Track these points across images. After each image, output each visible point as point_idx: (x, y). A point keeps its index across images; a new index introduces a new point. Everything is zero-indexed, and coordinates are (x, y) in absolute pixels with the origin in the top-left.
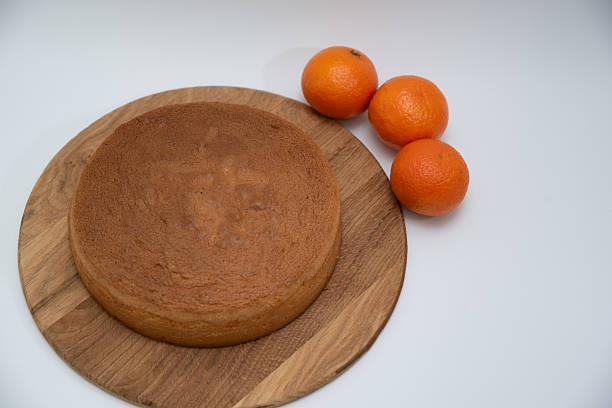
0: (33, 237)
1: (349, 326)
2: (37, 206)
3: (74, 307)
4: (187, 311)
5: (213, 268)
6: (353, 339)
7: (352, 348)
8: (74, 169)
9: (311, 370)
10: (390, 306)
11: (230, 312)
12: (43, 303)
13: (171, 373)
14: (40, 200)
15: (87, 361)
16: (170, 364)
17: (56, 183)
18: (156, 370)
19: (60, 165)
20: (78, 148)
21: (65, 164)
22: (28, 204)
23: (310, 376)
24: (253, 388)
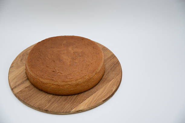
0: (13, 72)
1: (106, 90)
2: (14, 65)
3: (24, 87)
4: (63, 81)
5: (70, 70)
6: (107, 93)
7: (107, 95)
8: (25, 56)
9: (95, 101)
10: (118, 85)
11: (76, 81)
12: (15, 87)
13: (53, 102)
14: (15, 63)
15: (28, 100)
16: (53, 101)
17: (20, 59)
18: (49, 102)
19: (21, 55)
20: (26, 51)
21: (23, 55)
22: (12, 64)
23: (95, 102)
24: (78, 106)
